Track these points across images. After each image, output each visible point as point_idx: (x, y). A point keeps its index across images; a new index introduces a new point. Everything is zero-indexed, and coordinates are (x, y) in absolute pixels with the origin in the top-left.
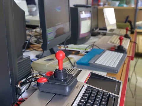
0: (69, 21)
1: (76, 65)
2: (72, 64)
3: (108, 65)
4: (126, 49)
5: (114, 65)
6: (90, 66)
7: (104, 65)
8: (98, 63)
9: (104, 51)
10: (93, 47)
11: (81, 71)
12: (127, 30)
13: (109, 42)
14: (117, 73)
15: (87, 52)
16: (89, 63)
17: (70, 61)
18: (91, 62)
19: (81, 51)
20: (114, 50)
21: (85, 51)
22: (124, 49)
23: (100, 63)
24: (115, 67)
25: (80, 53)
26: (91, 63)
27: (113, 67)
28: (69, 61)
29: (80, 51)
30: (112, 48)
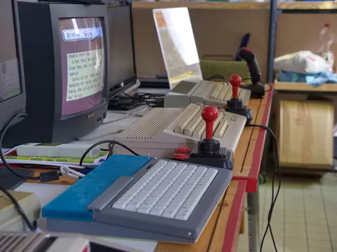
0: (18, 57)
1: (41, 219)
2: (24, 217)
3: (159, 213)
4: (229, 153)
5: (182, 209)
6: (94, 220)
7: (147, 212)
8: (123, 207)
9: (149, 164)
10: (111, 150)
11: (52, 240)
12: (235, 85)
13: (168, 131)
14: (192, 239)
15: (87, 170)
16: (91, 210)
17: (17, 207)
18: (97, 207)
19: (64, 166)
20: (186, 156)
21: (81, 165)
22: (221, 152)
23: (131, 208)
24: (186, 218)
25: (61, 174)
26: (97, 211)
27: (177, 218)
28: (12, 206)
29: (59, 168)
30: (179, 151)
